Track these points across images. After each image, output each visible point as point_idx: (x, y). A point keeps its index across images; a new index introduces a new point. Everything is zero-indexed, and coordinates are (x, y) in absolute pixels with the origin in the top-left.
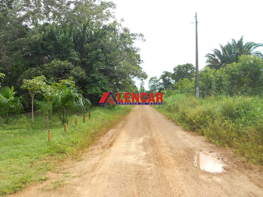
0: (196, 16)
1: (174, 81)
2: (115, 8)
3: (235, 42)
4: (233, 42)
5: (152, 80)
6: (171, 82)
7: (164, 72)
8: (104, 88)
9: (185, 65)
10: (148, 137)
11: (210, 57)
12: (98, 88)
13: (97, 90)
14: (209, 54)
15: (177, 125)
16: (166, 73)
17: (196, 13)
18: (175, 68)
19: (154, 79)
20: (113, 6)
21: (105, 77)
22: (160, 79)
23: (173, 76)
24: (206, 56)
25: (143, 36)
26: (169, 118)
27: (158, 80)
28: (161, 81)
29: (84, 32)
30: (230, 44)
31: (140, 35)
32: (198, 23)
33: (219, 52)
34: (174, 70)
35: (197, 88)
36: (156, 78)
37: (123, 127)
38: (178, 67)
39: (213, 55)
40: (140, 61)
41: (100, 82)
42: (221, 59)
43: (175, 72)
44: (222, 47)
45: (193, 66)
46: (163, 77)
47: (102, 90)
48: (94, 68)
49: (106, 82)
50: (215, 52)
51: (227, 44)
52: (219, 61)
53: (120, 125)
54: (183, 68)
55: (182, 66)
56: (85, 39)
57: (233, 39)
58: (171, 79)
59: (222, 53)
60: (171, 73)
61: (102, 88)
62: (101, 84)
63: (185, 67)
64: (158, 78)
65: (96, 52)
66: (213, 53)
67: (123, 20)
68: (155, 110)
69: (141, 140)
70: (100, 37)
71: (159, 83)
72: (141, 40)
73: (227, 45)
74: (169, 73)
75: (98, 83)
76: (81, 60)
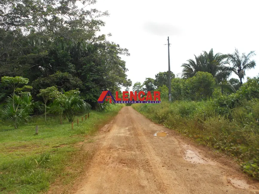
0: (168, 40)
1: (156, 87)
2: (104, 25)
3: (207, 54)
4: (205, 54)
5: (136, 86)
6: (153, 87)
7: (147, 79)
8: (96, 95)
9: (165, 72)
10: (131, 127)
11: (186, 66)
12: (91, 95)
13: (90, 97)
14: (185, 64)
15: (151, 121)
16: (149, 80)
17: (168, 37)
18: (157, 75)
19: (137, 85)
20: (102, 24)
21: (96, 85)
22: (143, 85)
23: (155, 82)
24: (183, 66)
25: (127, 50)
26: (147, 117)
27: (142, 86)
28: (145, 87)
29: (78, 48)
30: (202, 55)
31: (125, 50)
32: (170, 45)
33: (193, 62)
34: (156, 76)
35: (170, 95)
36: (139, 84)
37: (114, 123)
38: (160, 75)
39: (188, 65)
40: (125, 69)
41: (93, 90)
42: (195, 68)
43: (157, 79)
44: (196, 58)
45: (173, 73)
46: (146, 83)
47: (94, 96)
48: (88, 78)
49: (98, 89)
50: (190, 62)
51: (200, 55)
52: (194, 70)
53: (112, 122)
54: (164, 75)
55: (163, 73)
56: (79, 54)
57: (205, 52)
58: (153, 85)
59: (196, 63)
60: (153, 80)
61: (95, 94)
62: (93, 91)
63: (166, 74)
64: (142, 84)
65: (90, 65)
66: (188, 63)
67: (110, 35)
68: (137, 113)
69: (127, 128)
70: (92, 52)
71: (143, 88)
72: (126, 55)
73: (200, 57)
74: (151, 79)
75: (91, 91)
76: (77, 71)
